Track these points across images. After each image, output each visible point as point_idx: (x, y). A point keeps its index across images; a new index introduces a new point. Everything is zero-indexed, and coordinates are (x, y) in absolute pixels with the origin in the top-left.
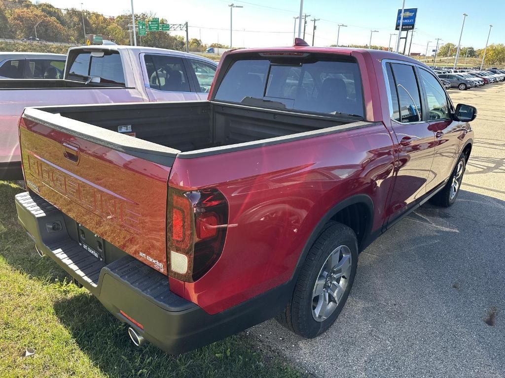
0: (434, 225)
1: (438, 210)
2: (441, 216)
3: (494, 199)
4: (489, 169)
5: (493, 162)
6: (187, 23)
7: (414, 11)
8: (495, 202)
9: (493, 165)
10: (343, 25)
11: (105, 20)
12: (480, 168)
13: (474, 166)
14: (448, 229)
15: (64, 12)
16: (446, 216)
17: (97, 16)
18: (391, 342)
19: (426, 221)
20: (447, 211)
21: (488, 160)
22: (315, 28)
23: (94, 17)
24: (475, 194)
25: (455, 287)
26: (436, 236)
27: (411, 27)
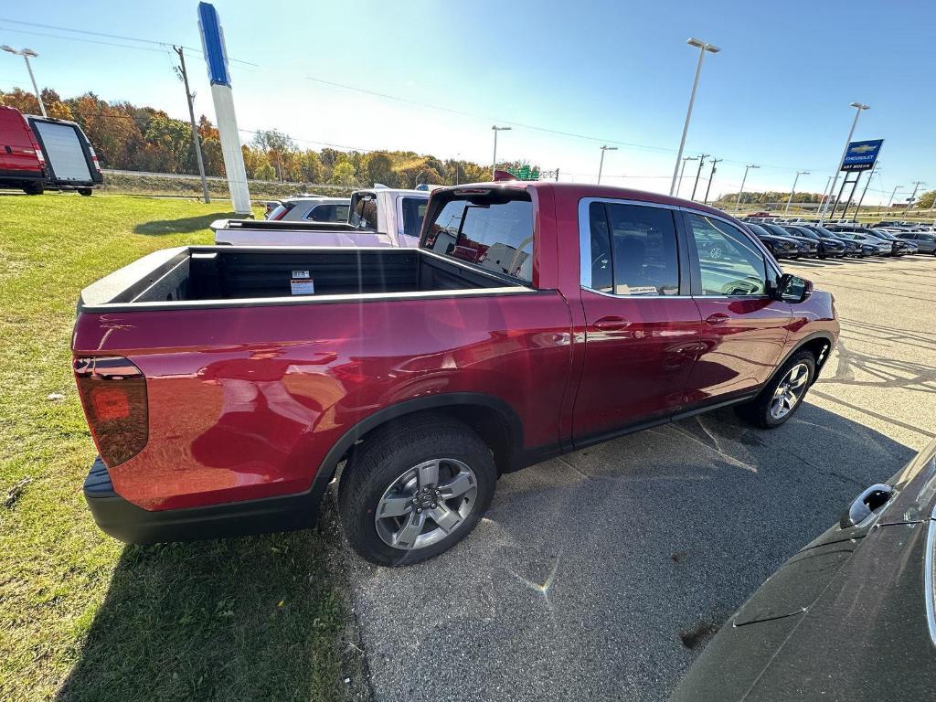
0: (720, 452)
1: (745, 431)
2: (744, 442)
3: (871, 432)
4: (901, 382)
5: (917, 372)
6: (558, 170)
7: (879, 143)
8: (867, 437)
9: (911, 376)
10: (753, 167)
11: (479, 169)
12: (880, 377)
13: (872, 373)
14: (739, 464)
15: (444, 163)
16: (753, 443)
17: (472, 165)
18: (497, 612)
19: (711, 442)
20: (763, 435)
21: (909, 367)
22: (714, 170)
23: (469, 167)
24: (838, 416)
25: (675, 559)
26: (709, 469)
27: (868, 166)
